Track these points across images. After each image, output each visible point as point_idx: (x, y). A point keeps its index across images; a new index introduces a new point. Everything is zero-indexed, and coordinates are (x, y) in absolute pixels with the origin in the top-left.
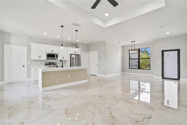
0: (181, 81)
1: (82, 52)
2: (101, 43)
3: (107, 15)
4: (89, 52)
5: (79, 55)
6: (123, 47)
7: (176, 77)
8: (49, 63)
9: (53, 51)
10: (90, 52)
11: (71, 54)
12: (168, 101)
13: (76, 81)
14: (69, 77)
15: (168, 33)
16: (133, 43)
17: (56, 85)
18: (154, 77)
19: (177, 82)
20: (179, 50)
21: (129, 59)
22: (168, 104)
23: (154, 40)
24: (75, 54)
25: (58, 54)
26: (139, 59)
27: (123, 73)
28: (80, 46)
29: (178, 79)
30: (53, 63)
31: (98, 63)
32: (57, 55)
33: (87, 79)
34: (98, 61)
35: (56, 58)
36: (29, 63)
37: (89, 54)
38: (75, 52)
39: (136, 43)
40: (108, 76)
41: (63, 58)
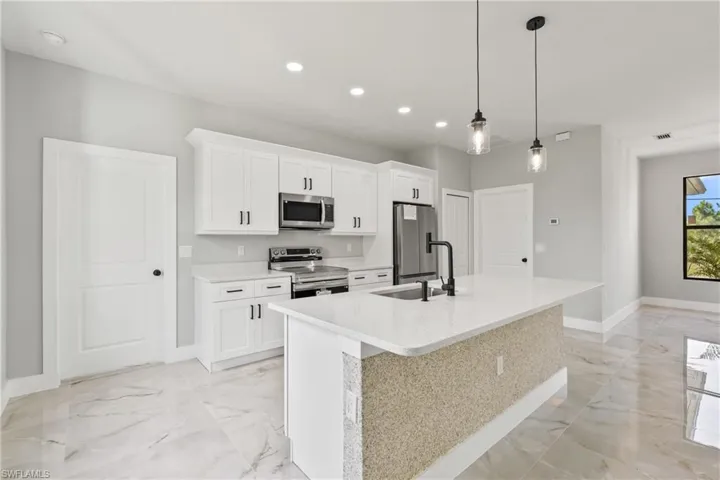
1: (445, 191)
2: (565, 137)
4: (470, 191)
5: (432, 206)
8: (289, 251)
9: (308, 183)
10: (477, 193)
11: (395, 203)
21: (685, 228)
24: (417, 201)
25: (332, 199)
30: (306, 251)
31: (540, 248)
34: (536, 240)
36: (186, 251)
37: (473, 201)
38: (416, 193)
40: (608, 326)
41: (357, 222)
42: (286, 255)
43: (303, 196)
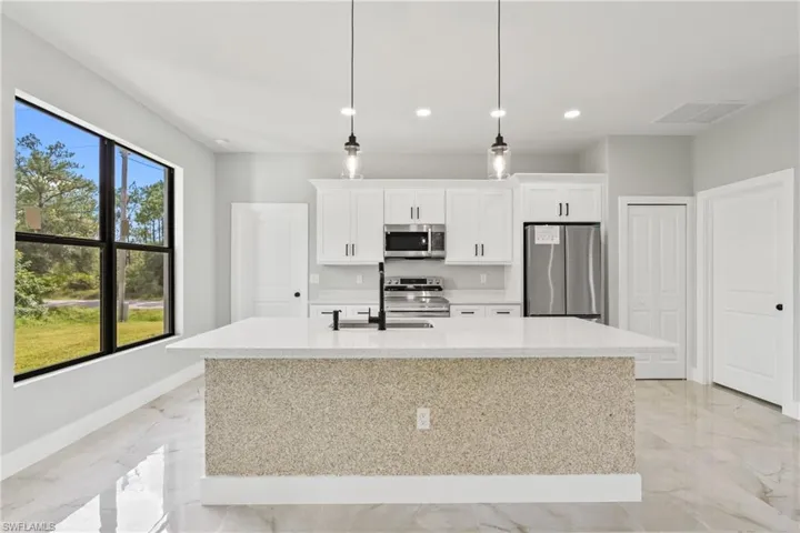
1: (622, 201)
4: (692, 194)
5: (596, 224)
8: (403, 281)
9: (416, 212)
10: (701, 196)
11: (526, 224)
13: (500, 468)
14: (423, 417)
17: (311, 472)
24: (564, 219)
25: (443, 226)
28: (606, 157)
30: (424, 281)
32: (443, 235)
33: (631, 469)
35: (436, 253)
36: (315, 279)
37: (694, 211)
38: (564, 208)
41: (480, 250)
42: (399, 284)
43: (408, 226)
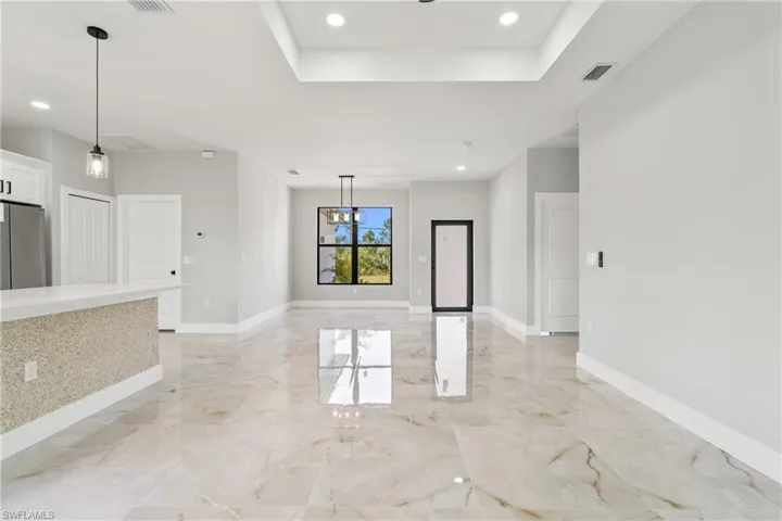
0: (477, 314)
1: (64, 191)
2: (211, 155)
3: (335, 20)
4: (113, 195)
5: (39, 206)
6: (294, 192)
7: (464, 304)
10: (120, 197)
12: (446, 382)
14: (31, 370)
15: (461, 168)
16: (347, 182)
18: (412, 309)
19: (465, 318)
20: (469, 224)
21: (319, 246)
22: (445, 389)
23: (414, 183)
26: (355, 246)
27: (295, 303)
28: (49, 147)
29: (469, 309)
31: (187, 260)
34: (184, 252)
37: (116, 207)
39: (356, 182)
40: (245, 326)
